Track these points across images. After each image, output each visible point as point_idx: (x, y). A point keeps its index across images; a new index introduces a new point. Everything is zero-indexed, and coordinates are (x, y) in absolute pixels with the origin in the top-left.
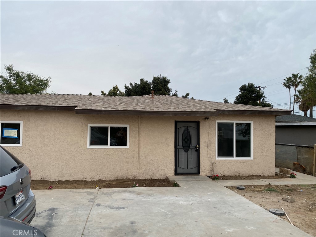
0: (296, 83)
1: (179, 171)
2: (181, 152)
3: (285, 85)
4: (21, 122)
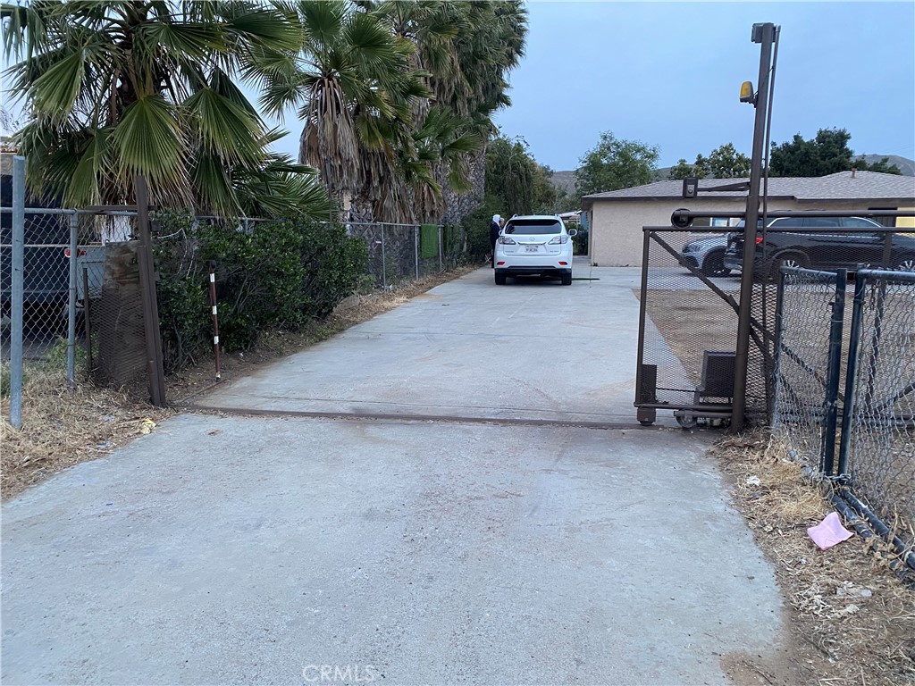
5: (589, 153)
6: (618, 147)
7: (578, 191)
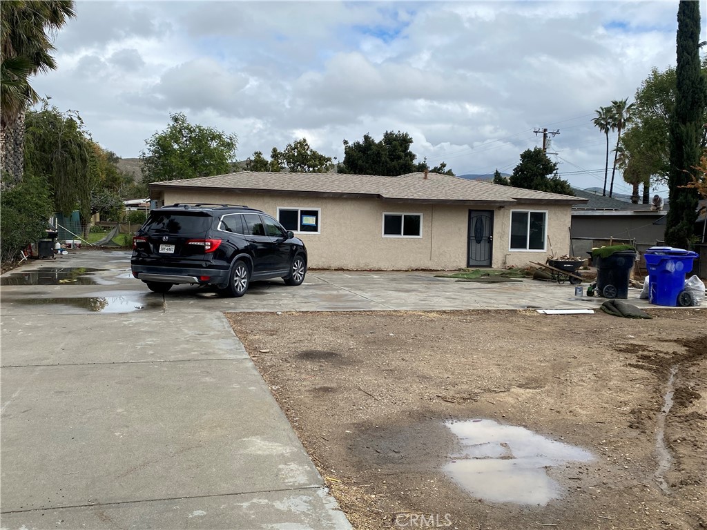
0: (620, 120)
1: (471, 263)
2: (474, 244)
3: (597, 122)
4: (319, 209)
5: (157, 136)
6: (191, 132)
7: (146, 177)
